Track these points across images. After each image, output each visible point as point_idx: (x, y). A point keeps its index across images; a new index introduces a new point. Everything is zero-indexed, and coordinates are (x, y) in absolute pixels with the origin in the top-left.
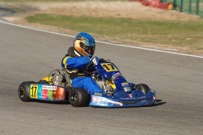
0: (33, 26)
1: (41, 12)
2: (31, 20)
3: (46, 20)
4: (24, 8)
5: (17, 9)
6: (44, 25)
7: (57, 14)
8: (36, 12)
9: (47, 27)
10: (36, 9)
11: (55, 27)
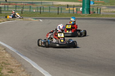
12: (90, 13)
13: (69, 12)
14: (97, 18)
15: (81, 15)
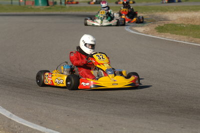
0: (163, 36)
1: (170, 22)
2: (161, 30)
3: (176, 30)
4: (154, 19)
5: (147, 19)
6: (174, 35)
7: (186, 23)
8: (166, 22)
9: (177, 37)
10: (165, 19)
11: (185, 37)
12: (48, 5)
13: (12, 3)
14: (62, 13)
15: (33, 7)
